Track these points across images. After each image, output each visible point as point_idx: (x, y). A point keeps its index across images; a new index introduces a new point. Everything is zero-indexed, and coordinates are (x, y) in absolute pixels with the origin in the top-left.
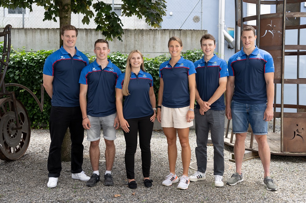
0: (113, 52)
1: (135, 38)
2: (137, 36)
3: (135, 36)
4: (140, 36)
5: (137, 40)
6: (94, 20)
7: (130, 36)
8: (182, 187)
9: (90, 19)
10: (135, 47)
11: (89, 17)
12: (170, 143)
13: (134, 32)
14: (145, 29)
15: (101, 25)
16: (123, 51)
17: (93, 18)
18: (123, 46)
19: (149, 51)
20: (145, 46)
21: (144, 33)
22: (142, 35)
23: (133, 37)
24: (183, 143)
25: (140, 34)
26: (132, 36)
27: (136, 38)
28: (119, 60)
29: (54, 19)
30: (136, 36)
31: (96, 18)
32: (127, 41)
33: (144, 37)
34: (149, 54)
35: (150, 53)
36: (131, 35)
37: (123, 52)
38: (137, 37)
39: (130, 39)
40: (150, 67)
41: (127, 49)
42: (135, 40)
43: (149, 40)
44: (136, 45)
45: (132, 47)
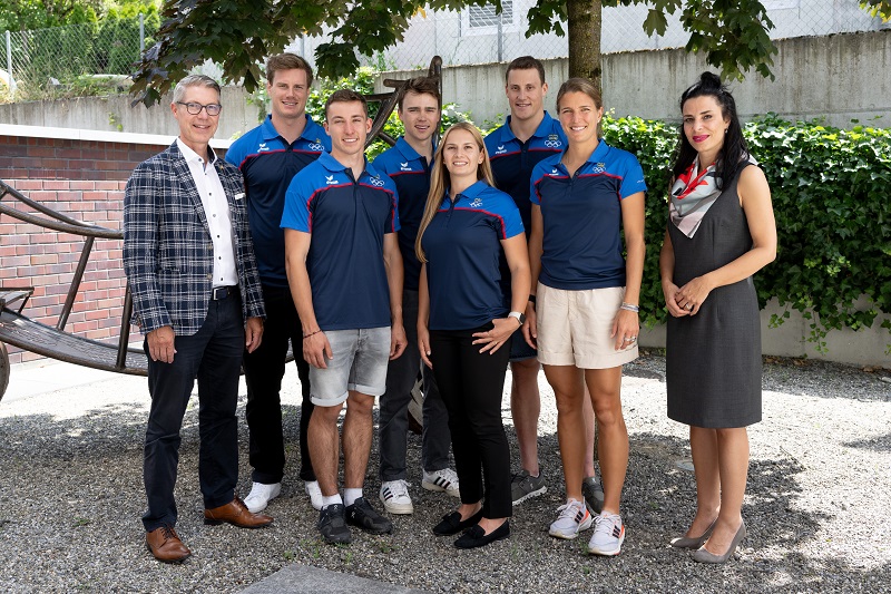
0: (756, 115)
1: (830, 64)
2: (838, 55)
3: (829, 57)
4: (848, 56)
5: (838, 71)
6: (681, 20)
7: (811, 58)
8: (603, 548)
9: (667, 16)
10: (829, 94)
11: (665, 10)
12: (565, 408)
13: (828, 45)
14: (865, 30)
15: (702, 33)
16: (789, 110)
17: (679, 12)
18: (789, 93)
19: (880, 106)
20: (865, 90)
21: (864, 46)
22: (856, 52)
23: (822, 62)
24: (602, 411)
25: (849, 50)
26: (819, 57)
27: (833, 63)
28: (772, 139)
29: (557, 27)
30: (833, 58)
31: (685, 11)
32: (800, 76)
33: (863, 58)
34: (879, 114)
35: (884, 110)
36: (816, 54)
37: (787, 114)
38: (838, 60)
39: (812, 67)
40: (882, 160)
41: (803, 101)
42: (830, 71)
43: (880, 67)
44: (833, 89)
45: (820, 95)
